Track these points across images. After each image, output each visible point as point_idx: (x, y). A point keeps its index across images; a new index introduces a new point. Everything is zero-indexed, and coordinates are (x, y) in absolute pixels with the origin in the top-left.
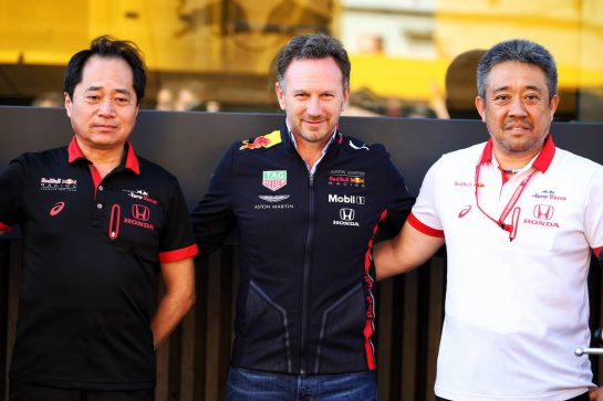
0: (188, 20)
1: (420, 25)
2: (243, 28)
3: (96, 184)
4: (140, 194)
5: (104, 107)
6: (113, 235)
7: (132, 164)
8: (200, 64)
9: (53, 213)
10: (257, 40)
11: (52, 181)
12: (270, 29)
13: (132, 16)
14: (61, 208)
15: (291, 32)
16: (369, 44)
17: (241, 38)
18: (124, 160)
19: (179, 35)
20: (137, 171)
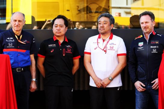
0: (80, 11)
1: (128, 10)
2: (91, 12)
3: (60, 45)
4: (69, 46)
5: (58, 28)
6: (64, 55)
7: (66, 40)
8: (82, 20)
9: (51, 52)
10: (93, 14)
11: (51, 45)
12: (96, 12)
13: (68, 10)
14: (53, 51)
15: (100, 13)
16: (117, 14)
17: (90, 14)
18: (65, 40)
19: (78, 14)
20: (68, 42)
